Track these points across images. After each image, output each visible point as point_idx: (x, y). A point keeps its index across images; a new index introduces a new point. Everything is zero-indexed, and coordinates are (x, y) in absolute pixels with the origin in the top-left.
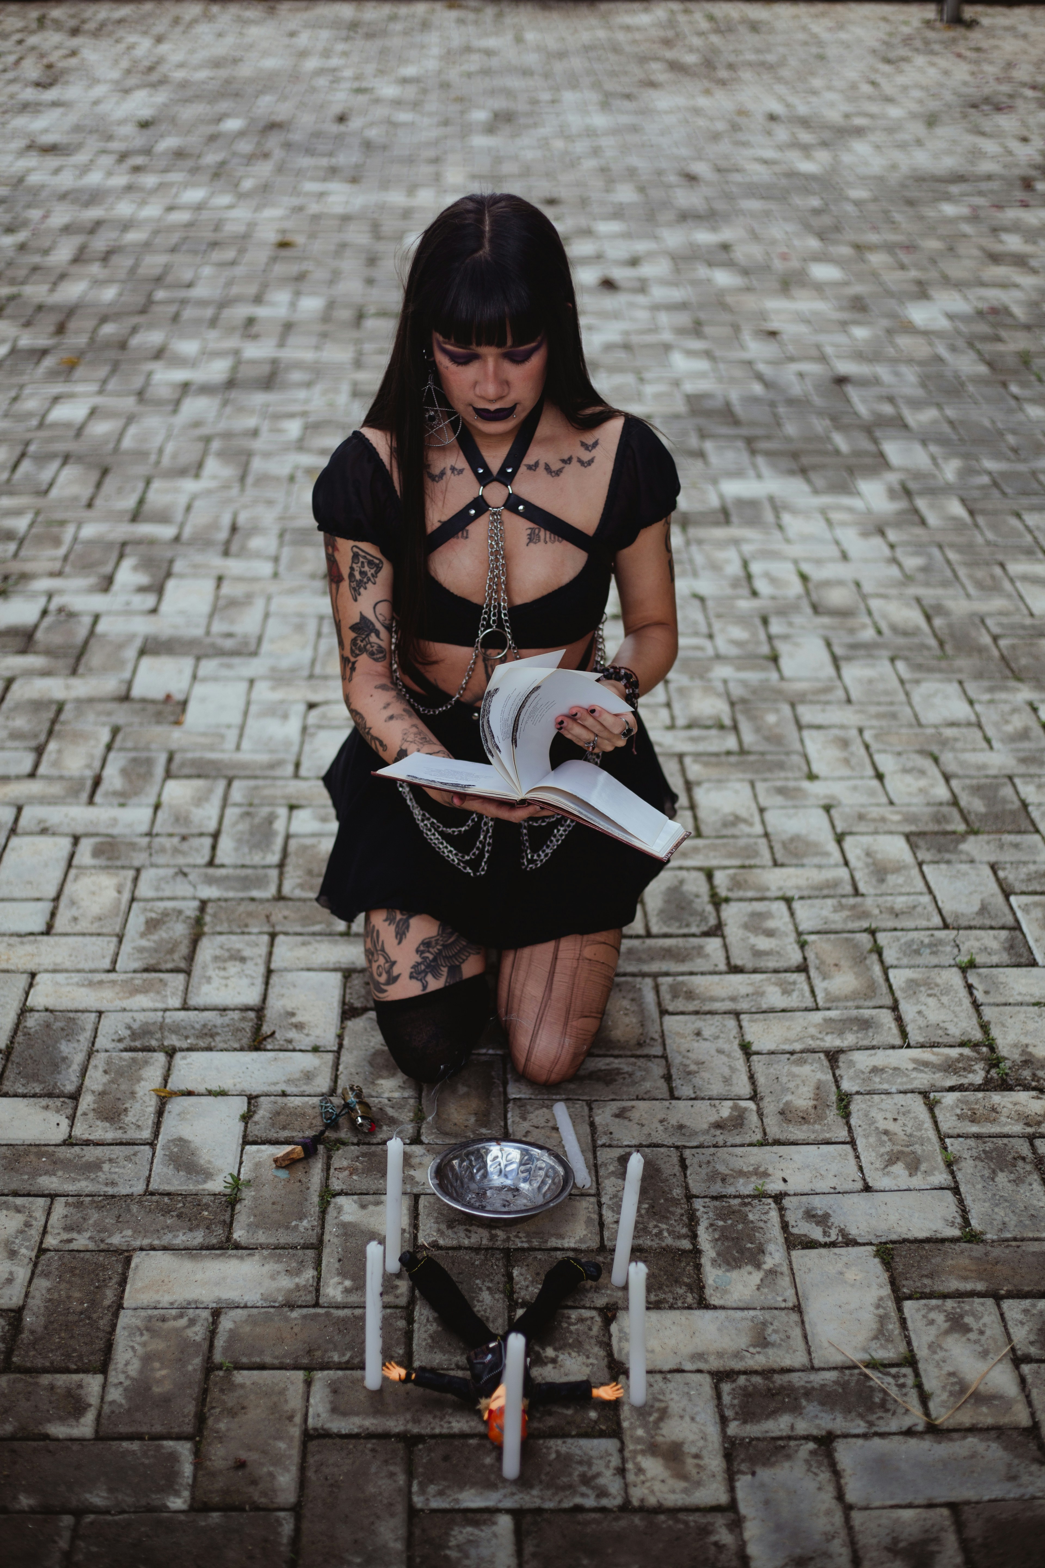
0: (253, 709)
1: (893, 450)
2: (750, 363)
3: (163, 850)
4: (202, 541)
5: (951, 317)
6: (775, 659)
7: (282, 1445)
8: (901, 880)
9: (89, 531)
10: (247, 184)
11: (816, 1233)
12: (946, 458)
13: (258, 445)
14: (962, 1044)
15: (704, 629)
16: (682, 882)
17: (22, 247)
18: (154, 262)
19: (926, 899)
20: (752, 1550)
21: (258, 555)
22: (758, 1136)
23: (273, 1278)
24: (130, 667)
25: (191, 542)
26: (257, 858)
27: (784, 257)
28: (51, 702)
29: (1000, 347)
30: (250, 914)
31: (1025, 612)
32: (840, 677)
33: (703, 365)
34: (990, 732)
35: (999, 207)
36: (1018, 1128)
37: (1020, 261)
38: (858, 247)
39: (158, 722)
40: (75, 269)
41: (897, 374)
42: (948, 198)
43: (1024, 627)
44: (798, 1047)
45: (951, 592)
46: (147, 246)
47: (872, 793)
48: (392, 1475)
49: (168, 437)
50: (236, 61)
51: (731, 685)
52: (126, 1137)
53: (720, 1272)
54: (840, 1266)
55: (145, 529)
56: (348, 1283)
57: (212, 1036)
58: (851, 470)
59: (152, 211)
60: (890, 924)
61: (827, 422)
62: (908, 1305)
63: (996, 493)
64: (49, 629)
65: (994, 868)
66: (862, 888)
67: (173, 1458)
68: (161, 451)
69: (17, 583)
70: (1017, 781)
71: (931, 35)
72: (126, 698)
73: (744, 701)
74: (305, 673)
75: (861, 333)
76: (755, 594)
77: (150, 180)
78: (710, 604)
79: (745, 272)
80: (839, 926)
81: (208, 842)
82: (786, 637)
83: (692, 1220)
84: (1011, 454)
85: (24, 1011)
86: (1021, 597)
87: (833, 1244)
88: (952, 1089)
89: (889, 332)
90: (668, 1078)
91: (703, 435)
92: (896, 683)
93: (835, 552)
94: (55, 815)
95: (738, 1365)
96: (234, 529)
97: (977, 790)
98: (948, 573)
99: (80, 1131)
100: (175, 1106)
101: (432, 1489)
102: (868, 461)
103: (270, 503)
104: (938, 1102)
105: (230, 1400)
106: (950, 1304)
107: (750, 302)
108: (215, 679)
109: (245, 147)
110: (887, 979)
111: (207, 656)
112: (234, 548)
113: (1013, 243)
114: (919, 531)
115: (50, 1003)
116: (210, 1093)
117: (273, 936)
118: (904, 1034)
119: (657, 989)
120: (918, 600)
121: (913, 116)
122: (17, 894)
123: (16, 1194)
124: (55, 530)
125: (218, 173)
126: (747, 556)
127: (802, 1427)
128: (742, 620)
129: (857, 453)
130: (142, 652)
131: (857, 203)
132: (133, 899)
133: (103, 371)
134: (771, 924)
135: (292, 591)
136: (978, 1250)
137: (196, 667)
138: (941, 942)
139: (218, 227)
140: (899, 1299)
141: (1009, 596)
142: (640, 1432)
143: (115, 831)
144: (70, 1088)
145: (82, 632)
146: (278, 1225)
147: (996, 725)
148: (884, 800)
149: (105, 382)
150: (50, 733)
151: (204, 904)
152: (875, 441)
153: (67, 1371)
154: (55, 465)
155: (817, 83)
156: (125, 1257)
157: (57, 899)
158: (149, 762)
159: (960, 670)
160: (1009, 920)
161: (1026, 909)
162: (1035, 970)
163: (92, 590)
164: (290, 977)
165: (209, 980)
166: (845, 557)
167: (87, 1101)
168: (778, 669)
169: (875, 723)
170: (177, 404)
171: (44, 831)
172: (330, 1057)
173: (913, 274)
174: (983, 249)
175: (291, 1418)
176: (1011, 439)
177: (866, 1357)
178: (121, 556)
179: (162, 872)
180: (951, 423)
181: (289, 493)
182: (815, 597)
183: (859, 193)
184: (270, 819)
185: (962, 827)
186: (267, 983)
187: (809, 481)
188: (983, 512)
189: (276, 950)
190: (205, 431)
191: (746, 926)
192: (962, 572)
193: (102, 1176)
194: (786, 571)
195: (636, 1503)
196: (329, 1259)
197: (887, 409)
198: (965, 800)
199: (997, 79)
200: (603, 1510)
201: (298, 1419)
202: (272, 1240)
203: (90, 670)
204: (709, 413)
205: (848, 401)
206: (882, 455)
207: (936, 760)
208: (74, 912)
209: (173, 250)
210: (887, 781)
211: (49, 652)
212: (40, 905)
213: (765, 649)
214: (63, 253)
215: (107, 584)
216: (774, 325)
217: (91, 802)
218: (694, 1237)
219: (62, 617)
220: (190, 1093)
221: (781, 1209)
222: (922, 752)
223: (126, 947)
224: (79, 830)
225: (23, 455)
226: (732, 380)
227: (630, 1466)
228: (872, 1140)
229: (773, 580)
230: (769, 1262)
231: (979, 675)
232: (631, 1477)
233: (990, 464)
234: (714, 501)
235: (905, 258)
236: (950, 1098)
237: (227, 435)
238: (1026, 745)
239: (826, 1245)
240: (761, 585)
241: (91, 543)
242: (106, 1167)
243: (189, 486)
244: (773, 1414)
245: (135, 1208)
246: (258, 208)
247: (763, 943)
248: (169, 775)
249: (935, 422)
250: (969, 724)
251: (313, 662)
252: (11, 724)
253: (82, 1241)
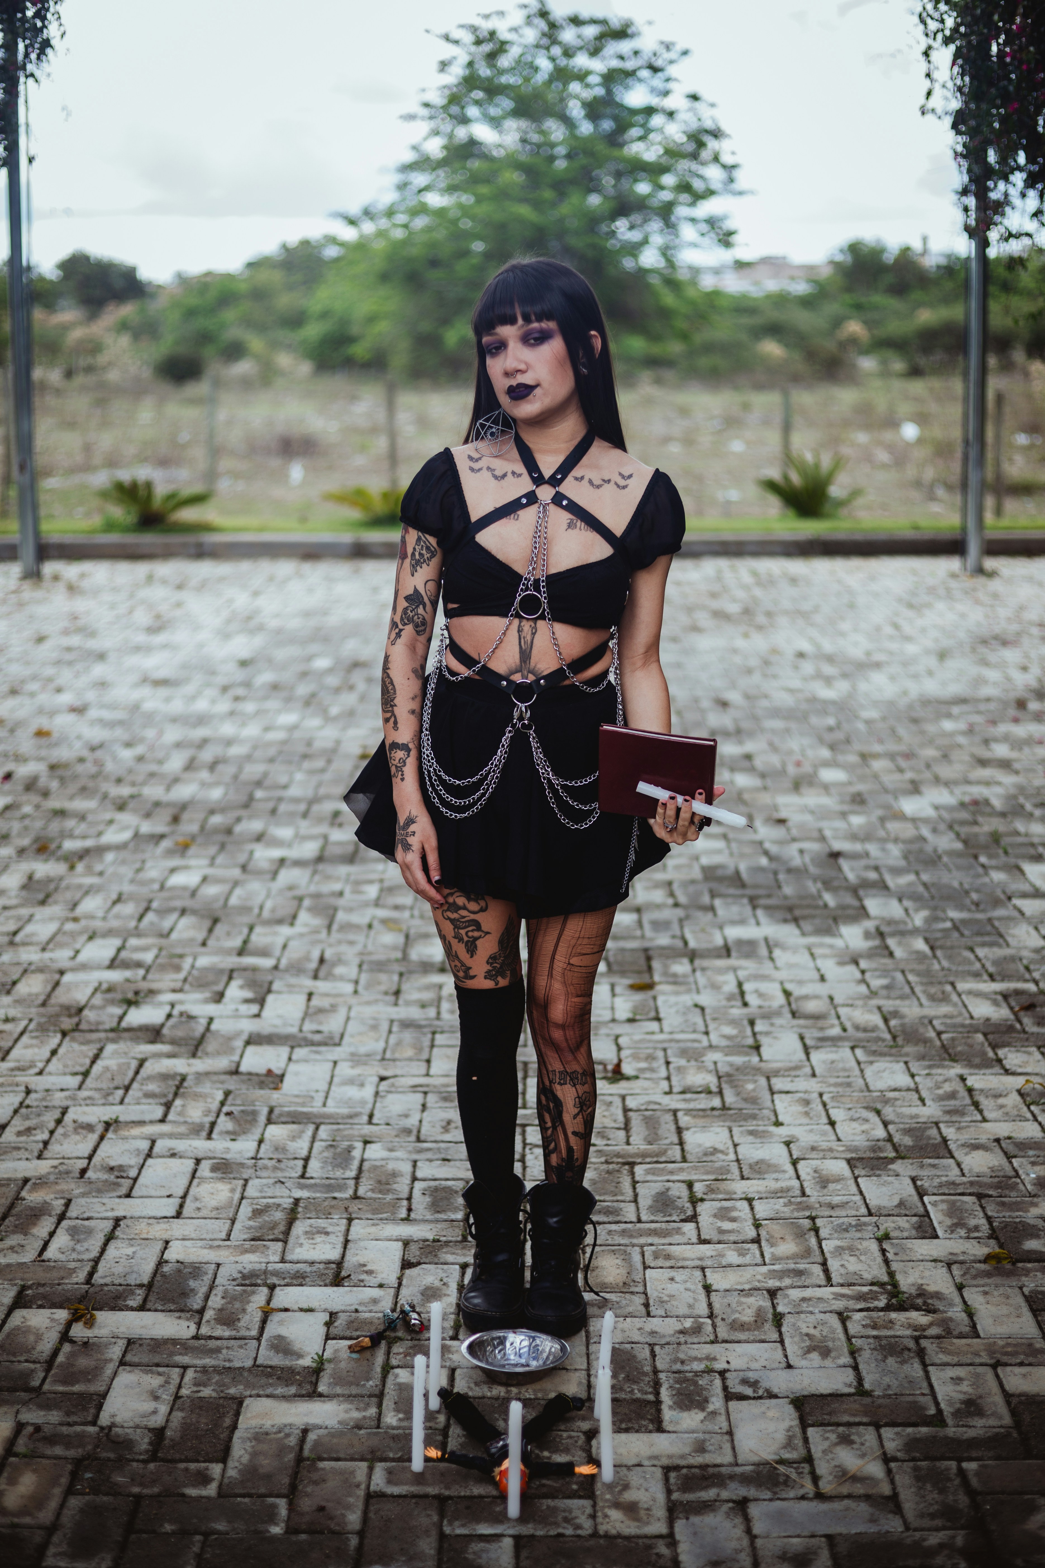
0: (336, 1080)
1: (873, 905)
2: (761, 843)
3: (265, 1168)
4: (296, 968)
5: (937, 808)
6: (757, 1048)
7: (351, 1500)
8: (839, 1187)
9: (203, 961)
10: (334, 711)
11: (749, 1392)
12: (917, 910)
13: (341, 902)
14: (872, 1284)
15: (703, 1029)
16: (668, 1189)
17: (140, 759)
18: (253, 770)
19: (858, 1198)
20: (683, 1558)
21: (342, 978)
22: (712, 1338)
23: (346, 1412)
24: (238, 1052)
25: (287, 970)
26: (339, 1173)
27: (798, 764)
28: (176, 1074)
29: (976, 829)
30: (332, 1207)
31: (967, 1015)
32: (808, 1059)
33: (720, 844)
34: (924, 1094)
35: (994, 723)
36: (908, 1332)
37: (1005, 765)
38: (864, 757)
39: (261, 1088)
40: (186, 775)
41: (883, 850)
42: (949, 716)
43: (963, 1026)
44: (747, 1287)
45: (907, 1002)
46: (249, 758)
47: (824, 1134)
48: (428, 1516)
49: (268, 896)
50: (325, 613)
51: (719, 1065)
52: (238, 1335)
53: (674, 1413)
54: (763, 1409)
55: (248, 961)
56: (401, 1416)
57: (304, 1278)
58: (835, 920)
59: (252, 731)
60: (827, 1213)
61: (819, 885)
62: (811, 1431)
63: (956, 935)
64: (173, 1027)
65: (914, 1180)
66: (808, 1191)
67: (274, 1506)
68: (261, 908)
69: (146, 996)
70: (942, 1125)
71: (953, 584)
72: (236, 1072)
73: (728, 1075)
74: (379, 1057)
75: (857, 820)
76: (745, 1004)
77: (249, 707)
78: (707, 1011)
79: (763, 776)
80: (787, 1215)
81: (300, 1163)
82: (767, 1033)
83: (657, 1385)
84: (973, 908)
85: (161, 1262)
86: (965, 1006)
87: (760, 1398)
88: (861, 1310)
89: (882, 820)
90: (647, 1305)
91: (713, 895)
92: (853, 1064)
93: (817, 976)
94: (180, 1145)
95: (682, 1463)
96: (322, 960)
97: (908, 1131)
98: (907, 990)
99: (204, 1330)
100: (275, 1318)
101: (457, 1523)
102: (850, 912)
103: (351, 943)
104: (848, 1317)
105: (315, 1476)
106: (841, 1429)
107: (765, 799)
108: (306, 1061)
109: (332, 681)
110: (821, 1247)
111: (300, 1046)
112: (322, 974)
113: (1001, 751)
114: (887, 961)
115: (181, 1257)
116: (301, 1310)
117: (350, 1220)
118: (829, 1278)
119: (643, 1255)
120: (879, 1008)
121: (927, 652)
122: (153, 1193)
123: (157, 1365)
124: (176, 961)
125: (309, 701)
126: (741, 978)
127: (725, 1494)
128: (733, 1022)
129: (843, 907)
130: (248, 1043)
131: (868, 722)
132: (242, 1198)
133: (213, 850)
134: (734, 1214)
135: (368, 1003)
136: (867, 1400)
137: (291, 1053)
138: (865, 1224)
139: (309, 743)
140: (804, 1425)
141: (955, 1005)
142: (608, 1496)
143: (228, 1156)
144: (196, 1307)
145: (200, 1029)
146: (351, 1384)
147: (930, 1089)
148: (834, 1138)
149: (213, 859)
150: (176, 1095)
151: (297, 1201)
152: (860, 899)
153: (198, 1461)
154: (174, 916)
155: (845, 626)
156: (239, 1402)
157: (184, 1197)
158: (254, 1113)
159: (907, 1055)
160: (921, 1210)
161: (934, 1204)
162: (935, 1241)
163: (206, 1001)
164: (362, 1244)
165: (301, 1245)
166: (823, 979)
167: (209, 1314)
168: (759, 1055)
169: (832, 1089)
170: (275, 874)
171: (173, 1155)
172: (392, 1291)
173: (909, 775)
174: (973, 756)
175: (358, 1486)
176: (975, 896)
177: (777, 1457)
178: (230, 978)
179: (264, 1181)
180: (925, 885)
181: (367, 936)
182: (794, 1006)
183: (872, 714)
184: (349, 1150)
185: (892, 1154)
186: (345, 1248)
187: (799, 926)
188: (942, 947)
189: (352, 1229)
190: (298, 893)
191: (715, 1216)
192: (918, 989)
193: (221, 1356)
194: (774, 991)
195: (601, 1533)
196: (388, 1403)
197: (873, 876)
198: (897, 1138)
199: (1009, 619)
200: (579, 1536)
201: (363, 1486)
202: (347, 1392)
203: (207, 1054)
204: (721, 879)
205: (840, 869)
206: (863, 908)
207: (878, 1113)
208: (198, 1204)
209: (271, 760)
210: (837, 1126)
211: (173, 1042)
212: (171, 1200)
213: (750, 1041)
214: (175, 763)
215: (219, 997)
216: (783, 815)
217: (209, 1137)
218: (657, 1394)
219: (184, 1019)
220: (286, 1310)
221: (724, 1379)
222: (866, 1108)
223: (238, 1226)
224: (200, 1156)
225: (147, 909)
226: (742, 856)
227: (599, 1514)
228: (796, 1339)
229: (760, 995)
230: (711, 1407)
231: (922, 1058)
232: (600, 1520)
233: (953, 914)
234: (719, 941)
235: (903, 763)
236: (858, 1316)
237: (317, 896)
238: (952, 1102)
239: (754, 1398)
240: (750, 998)
241: (205, 970)
242: (224, 1351)
243: (285, 931)
244: (706, 1488)
245: (246, 1374)
246: (344, 729)
247: (727, 1225)
248: (269, 1121)
249: (910, 884)
250: (908, 1090)
251: (385, 1051)
252: (145, 1088)
253: (207, 1392)
